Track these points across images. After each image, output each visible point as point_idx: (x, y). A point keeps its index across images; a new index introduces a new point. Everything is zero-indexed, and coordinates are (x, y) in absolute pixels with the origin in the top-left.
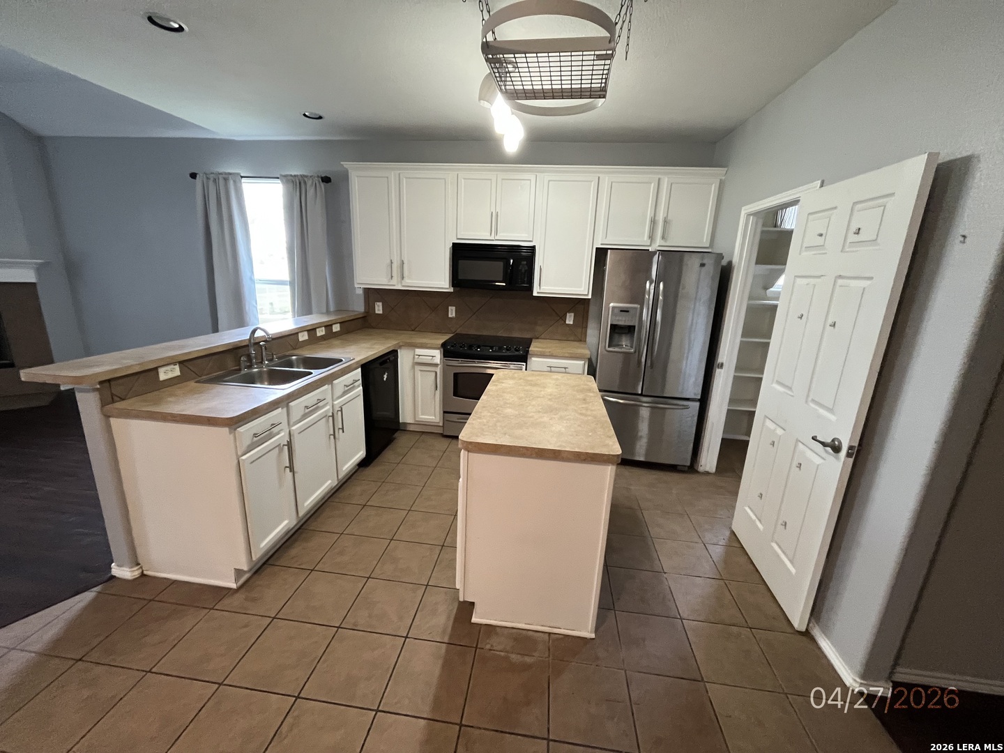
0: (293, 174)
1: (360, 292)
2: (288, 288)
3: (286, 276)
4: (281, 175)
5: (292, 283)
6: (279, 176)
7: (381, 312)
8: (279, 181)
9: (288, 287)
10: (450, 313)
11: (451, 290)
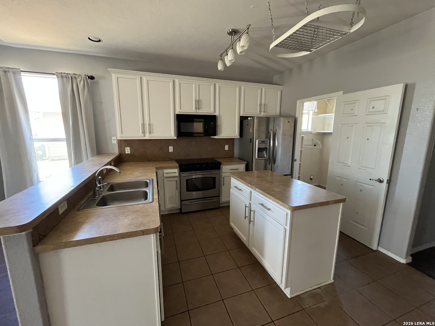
0: (66, 73)
1: (115, 142)
2: (65, 144)
3: (63, 135)
4: (57, 73)
5: (68, 140)
6: (55, 73)
7: (129, 153)
8: (55, 76)
9: (65, 142)
10: (170, 150)
11: (176, 138)
